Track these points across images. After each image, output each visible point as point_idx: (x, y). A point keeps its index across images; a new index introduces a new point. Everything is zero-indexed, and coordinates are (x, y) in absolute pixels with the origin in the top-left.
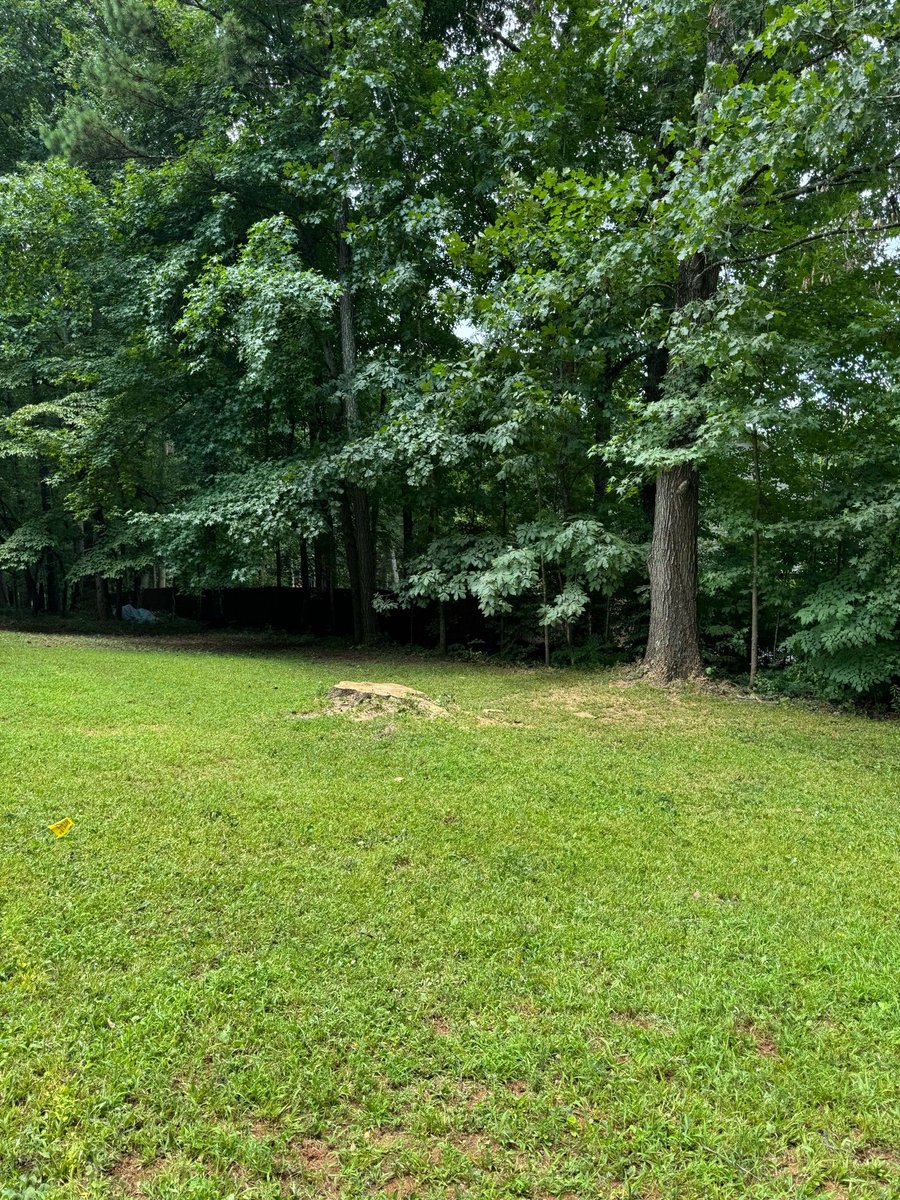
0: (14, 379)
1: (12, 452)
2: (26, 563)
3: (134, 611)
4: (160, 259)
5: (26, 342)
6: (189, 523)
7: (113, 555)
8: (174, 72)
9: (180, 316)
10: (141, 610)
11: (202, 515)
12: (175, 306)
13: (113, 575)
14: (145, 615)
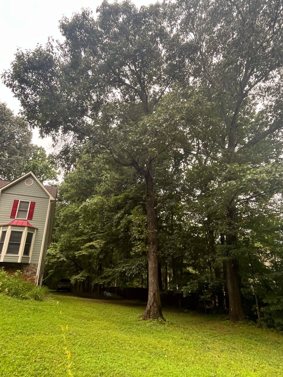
0: (86, 237)
1: (83, 253)
2: (83, 280)
3: (107, 293)
4: (117, 213)
5: (90, 229)
6: (118, 271)
7: (102, 278)
8: (123, 177)
9: (119, 225)
10: (108, 293)
11: (121, 269)
12: (118, 223)
13: (101, 283)
14: (109, 294)
